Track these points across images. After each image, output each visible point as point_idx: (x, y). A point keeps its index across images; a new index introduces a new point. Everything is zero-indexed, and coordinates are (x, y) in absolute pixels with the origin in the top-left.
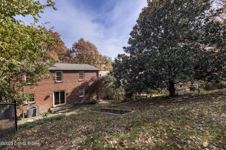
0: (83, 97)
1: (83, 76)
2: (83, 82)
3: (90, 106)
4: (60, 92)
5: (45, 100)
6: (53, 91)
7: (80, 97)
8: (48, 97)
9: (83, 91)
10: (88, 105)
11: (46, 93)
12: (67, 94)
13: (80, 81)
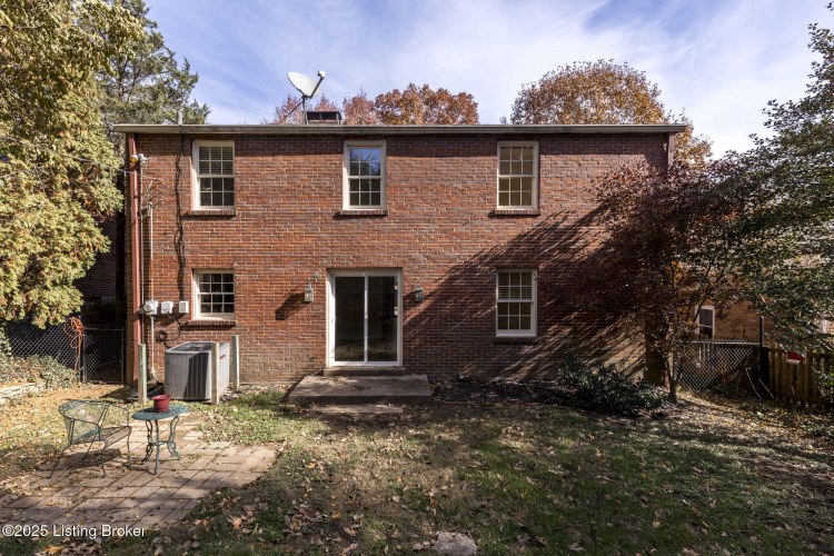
0: (527, 341)
1: (528, 183)
2: (527, 226)
3: (573, 422)
4: (370, 279)
5: (281, 315)
6: (328, 269)
7: (500, 334)
8: (294, 301)
9: (527, 293)
10: (556, 412)
11: (288, 276)
12: (412, 300)
13: (502, 216)
